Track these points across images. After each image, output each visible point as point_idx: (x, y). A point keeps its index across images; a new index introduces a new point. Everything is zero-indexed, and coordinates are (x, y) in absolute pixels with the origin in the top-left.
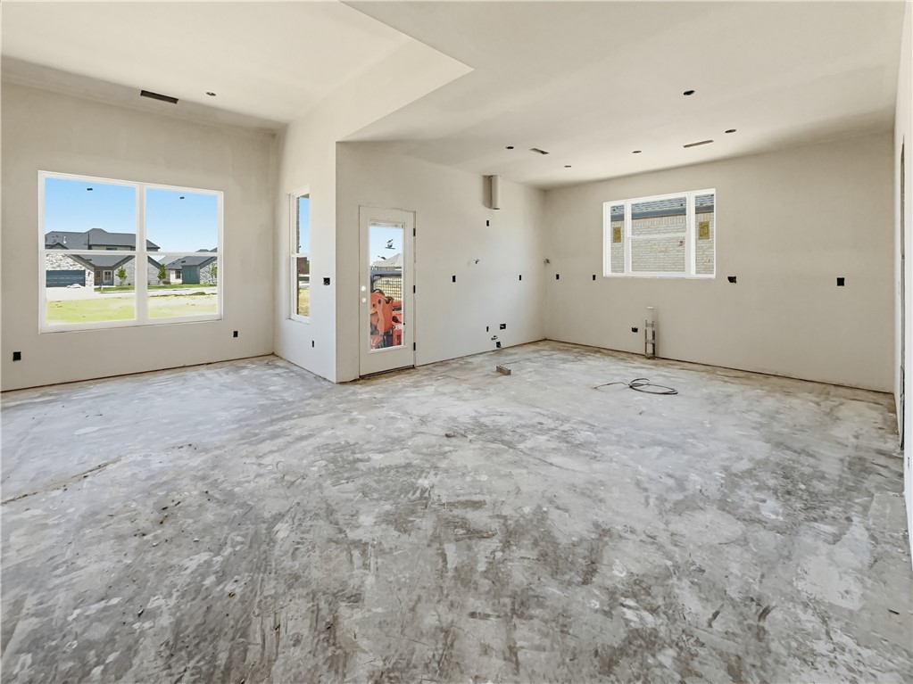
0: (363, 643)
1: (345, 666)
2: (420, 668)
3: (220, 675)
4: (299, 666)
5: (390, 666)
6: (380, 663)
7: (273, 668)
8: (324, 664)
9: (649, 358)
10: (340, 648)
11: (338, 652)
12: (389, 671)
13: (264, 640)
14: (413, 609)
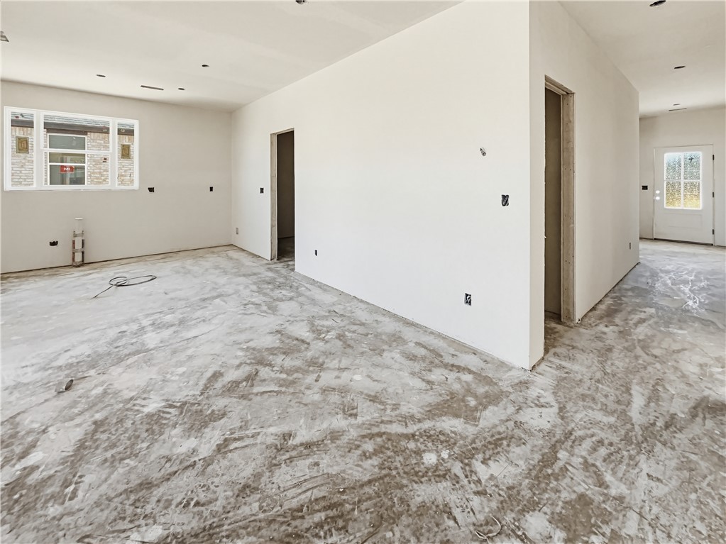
0: (325, 426)
1: (339, 432)
2: (344, 399)
3: (335, 510)
4: (335, 457)
5: (341, 412)
6: (339, 416)
7: (334, 473)
8: (335, 443)
9: (79, 266)
10: (326, 437)
11: (328, 437)
12: (344, 411)
13: (309, 490)
14: (306, 405)
